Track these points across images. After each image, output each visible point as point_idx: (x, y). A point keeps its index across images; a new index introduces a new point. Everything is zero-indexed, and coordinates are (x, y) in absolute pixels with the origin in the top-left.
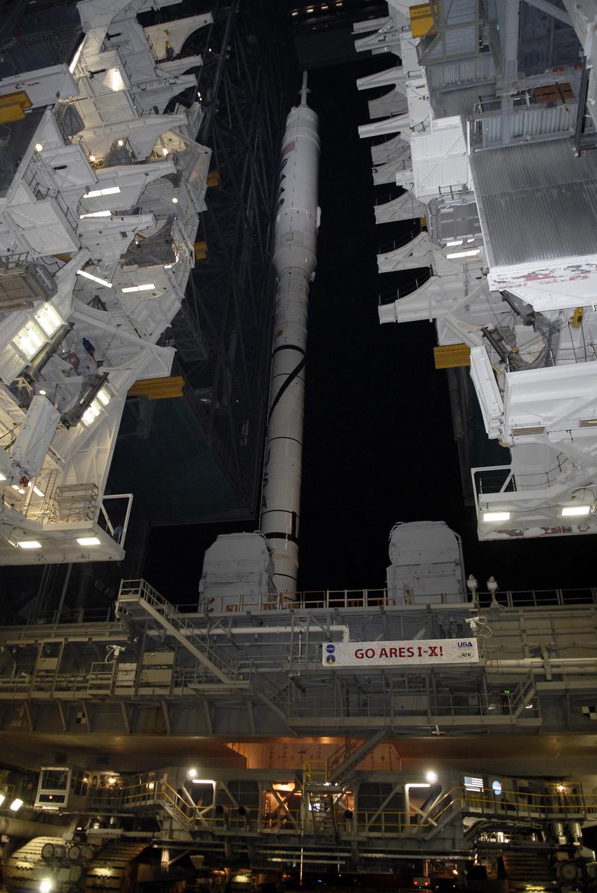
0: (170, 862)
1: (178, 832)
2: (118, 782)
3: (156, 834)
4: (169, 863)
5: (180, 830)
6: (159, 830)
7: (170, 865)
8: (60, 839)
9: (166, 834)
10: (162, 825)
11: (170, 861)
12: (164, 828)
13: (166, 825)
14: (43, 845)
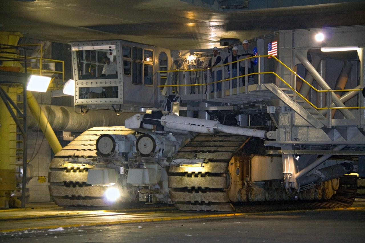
0: (298, 174)
1: (305, 129)
2: (202, 59)
3: (270, 134)
4: (296, 175)
5: (308, 127)
6: (274, 129)
7: (297, 179)
8: (123, 128)
9: (285, 133)
10: (277, 122)
11: (297, 172)
12: (280, 124)
13: (284, 120)
14: (97, 138)
